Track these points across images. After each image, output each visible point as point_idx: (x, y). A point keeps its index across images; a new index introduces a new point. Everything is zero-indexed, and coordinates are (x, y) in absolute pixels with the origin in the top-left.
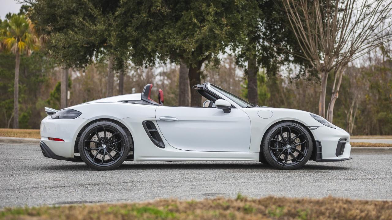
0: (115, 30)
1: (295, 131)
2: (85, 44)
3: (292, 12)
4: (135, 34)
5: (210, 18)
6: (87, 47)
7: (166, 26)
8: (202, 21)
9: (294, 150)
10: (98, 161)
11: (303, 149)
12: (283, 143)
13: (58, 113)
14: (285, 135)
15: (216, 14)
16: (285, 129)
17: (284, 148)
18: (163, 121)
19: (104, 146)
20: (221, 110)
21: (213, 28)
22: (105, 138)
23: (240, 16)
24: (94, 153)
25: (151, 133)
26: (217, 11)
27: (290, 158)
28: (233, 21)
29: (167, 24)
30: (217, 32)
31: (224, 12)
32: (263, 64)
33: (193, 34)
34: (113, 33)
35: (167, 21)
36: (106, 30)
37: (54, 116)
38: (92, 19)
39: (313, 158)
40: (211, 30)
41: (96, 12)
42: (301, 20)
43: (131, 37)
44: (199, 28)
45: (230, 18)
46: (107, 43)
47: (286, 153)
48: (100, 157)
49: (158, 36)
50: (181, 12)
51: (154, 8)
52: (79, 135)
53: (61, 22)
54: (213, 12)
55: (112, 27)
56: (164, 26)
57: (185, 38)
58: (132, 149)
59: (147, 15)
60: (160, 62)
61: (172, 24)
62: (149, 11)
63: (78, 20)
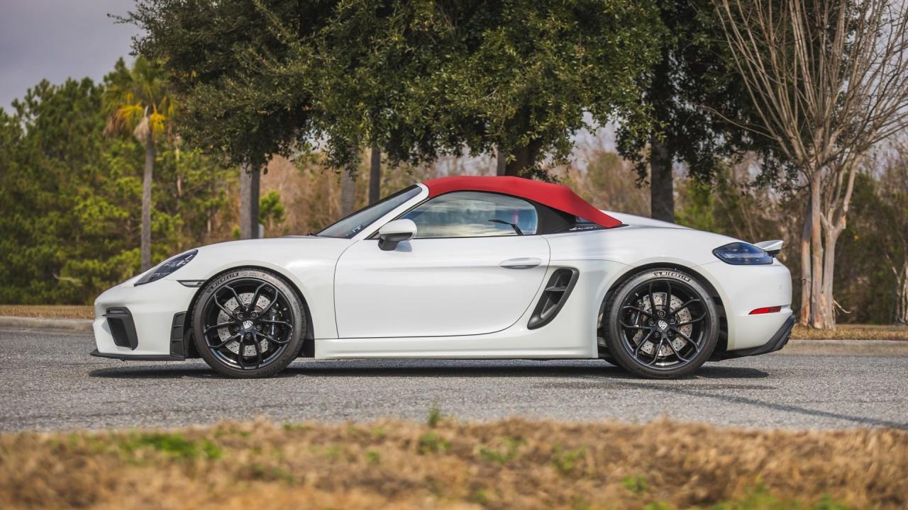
0: (329, 74)
2: (262, 109)
3: (735, 27)
4: (374, 82)
5: (548, 45)
6: (265, 116)
7: (446, 66)
8: (527, 52)
15: (561, 34)
21: (554, 68)
26: (562, 28)
28: (600, 50)
29: (448, 60)
30: (562, 76)
31: (578, 30)
32: (681, 154)
33: (508, 82)
34: (324, 82)
35: (449, 54)
36: (308, 74)
38: (278, 49)
40: (549, 72)
41: (285, 34)
42: (758, 46)
43: (367, 90)
44: (521, 68)
45: (592, 43)
46: (310, 105)
49: (428, 88)
50: (479, 31)
51: (416, 21)
54: (552, 32)
55: (322, 68)
56: (443, 65)
57: (489, 91)
59: (403, 38)
60: (446, 150)
61: (460, 59)
62: (408, 29)
63: (244, 53)
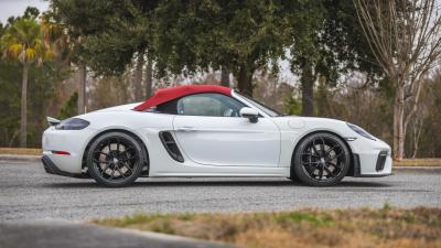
0: (158, 31)
1: (330, 143)
2: (122, 48)
3: (362, 9)
4: (180, 36)
5: (270, 18)
6: (124, 52)
7: (216, 28)
8: (259, 20)
9: (329, 164)
10: (107, 176)
11: (339, 163)
12: (317, 156)
13: (63, 123)
14: (318, 147)
15: (275, 13)
16: (318, 141)
17: (318, 162)
18: (183, 131)
19: (116, 160)
20: (247, 119)
21: (272, 29)
22: (118, 151)
23: (302, 16)
24: (103, 166)
25: (169, 145)
26: (277, 9)
27: (325, 173)
28: (294, 20)
29: (217, 25)
31: (285, 10)
33: (249, 36)
34: (156, 35)
35: (217, 22)
36: (147, 31)
37: (58, 126)
39: (350, 173)
40: (269, 31)
41: (134, 11)
43: (176, 40)
44: (256, 29)
45: (291, 17)
47: (320, 168)
48: (109, 171)
49: (207, 39)
50: (233, 10)
51: (203, 5)
52: (88, 148)
53: (93, 23)
54: (272, 11)
55: (154, 28)
56: (214, 28)
57: (238, 41)
58: (147, 164)
59: (195, 14)
61: (223, 25)
62: (197, 10)
